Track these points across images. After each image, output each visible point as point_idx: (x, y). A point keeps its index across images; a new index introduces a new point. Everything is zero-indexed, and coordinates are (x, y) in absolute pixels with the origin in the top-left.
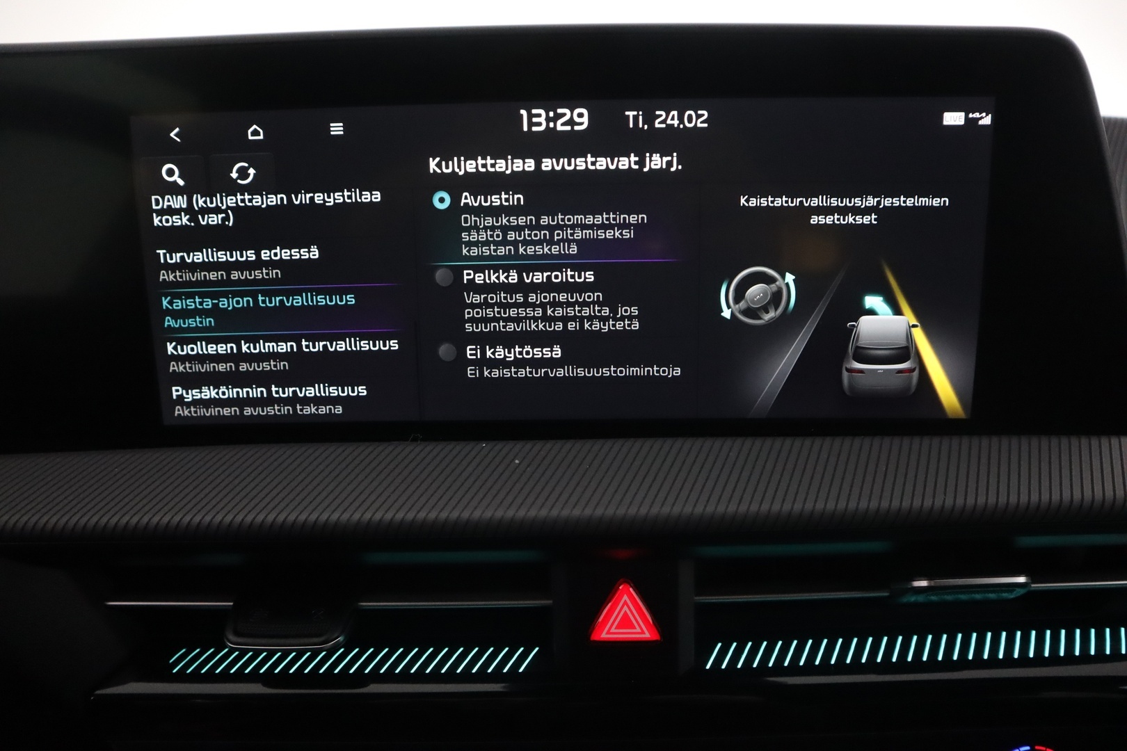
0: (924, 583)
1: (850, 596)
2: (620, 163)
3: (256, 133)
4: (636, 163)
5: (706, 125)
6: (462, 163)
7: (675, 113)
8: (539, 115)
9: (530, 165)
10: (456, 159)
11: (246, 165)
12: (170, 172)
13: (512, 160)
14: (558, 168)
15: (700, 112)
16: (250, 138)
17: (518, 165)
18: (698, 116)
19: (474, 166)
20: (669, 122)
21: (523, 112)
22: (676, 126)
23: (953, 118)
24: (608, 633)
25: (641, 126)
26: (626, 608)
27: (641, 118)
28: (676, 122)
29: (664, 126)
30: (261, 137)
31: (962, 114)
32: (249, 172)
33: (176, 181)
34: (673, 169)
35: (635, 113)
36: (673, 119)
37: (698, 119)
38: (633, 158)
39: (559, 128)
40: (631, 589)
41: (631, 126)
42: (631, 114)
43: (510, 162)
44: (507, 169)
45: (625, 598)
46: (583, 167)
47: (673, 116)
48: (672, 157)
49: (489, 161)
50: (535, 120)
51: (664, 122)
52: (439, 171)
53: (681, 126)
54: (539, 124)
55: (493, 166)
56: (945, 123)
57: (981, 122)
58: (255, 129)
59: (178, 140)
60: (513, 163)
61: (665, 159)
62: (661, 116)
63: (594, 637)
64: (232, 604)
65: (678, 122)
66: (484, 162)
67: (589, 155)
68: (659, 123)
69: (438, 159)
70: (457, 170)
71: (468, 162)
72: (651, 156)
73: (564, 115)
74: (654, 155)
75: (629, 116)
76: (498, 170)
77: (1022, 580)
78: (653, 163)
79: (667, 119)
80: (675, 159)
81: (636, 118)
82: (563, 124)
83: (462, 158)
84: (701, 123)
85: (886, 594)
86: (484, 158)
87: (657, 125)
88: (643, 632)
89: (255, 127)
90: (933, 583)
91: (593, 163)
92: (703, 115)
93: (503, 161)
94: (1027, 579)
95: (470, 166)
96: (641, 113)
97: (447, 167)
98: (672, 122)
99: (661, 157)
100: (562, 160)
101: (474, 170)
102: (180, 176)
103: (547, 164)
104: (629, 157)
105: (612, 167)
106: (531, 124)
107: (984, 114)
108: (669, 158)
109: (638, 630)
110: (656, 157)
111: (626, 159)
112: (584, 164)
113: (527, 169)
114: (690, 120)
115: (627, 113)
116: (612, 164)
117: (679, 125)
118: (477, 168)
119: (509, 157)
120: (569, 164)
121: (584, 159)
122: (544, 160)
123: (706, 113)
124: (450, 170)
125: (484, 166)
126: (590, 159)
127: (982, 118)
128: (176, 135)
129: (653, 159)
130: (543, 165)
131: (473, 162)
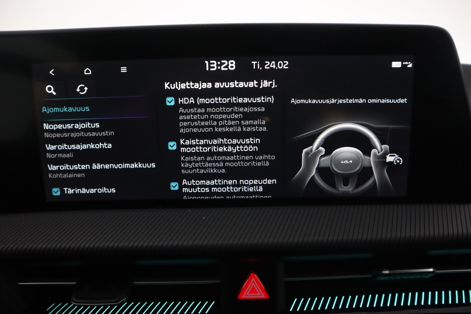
0: (387, 272)
1: (353, 277)
2: (250, 85)
3: (88, 72)
4: (256, 84)
5: (287, 68)
6: (180, 85)
7: (274, 62)
8: (214, 64)
9: (210, 85)
10: (176, 83)
11: (83, 86)
12: (50, 89)
13: (202, 83)
14: (222, 87)
15: (285, 62)
16: (85, 73)
17: (204, 85)
18: (284, 64)
19: (185, 86)
20: (271, 66)
21: (206, 62)
22: (274, 68)
23: (396, 64)
24: (246, 295)
25: (259, 68)
26: (253, 284)
27: (258, 64)
28: (274, 66)
29: (269, 68)
30: (90, 73)
31: (400, 63)
32: (85, 89)
33: (52, 93)
34: (273, 87)
35: (256, 62)
36: (273, 65)
37: (284, 65)
38: (255, 82)
39: (222, 69)
40: (255, 275)
41: (254, 68)
42: (254, 63)
43: (200, 84)
44: (199, 87)
45: (253, 279)
46: (233, 86)
47: (273, 63)
48: (273, 82)
49: (191, 84)
50: (211, 65)
51: (269, 66)
52: (169, 88)
53: (277, 68)
54: (214, 67)
55: (193, 86)
56: (393, 66)
57: (408, 66)
58: (88, 70)
59: (53, 75)
60: (202, 85)
61: (269, 83)
62: (268, 63)
63: (239, 297)
64: (75, 283)
65: (275, 66)
66: (189, 84)
67: (236, 81)
68: (267, 67)
69: (169, 83)
70: (177, 88)
71: (182, 84)
72: (263, 82)
73: (225, 63)
74: (265, 81)
75: (253, 63)
76: (195, 87)
77: (431, 270)
78: (264, 84)
79: (271, 65)
80: (274, 82)
81: (256, 64)
82: (224, 67)
83: (179, 83)
84: (285, 66)
85: (370, 276)
86: (189, 82)
87: (266, 68)
88: (261, 295)
89: (87, 69)
90: (391, 272)
91: (238, 85)
92: (286, 63)
93: (198, 84)
94: (434, 270)
95: (183, 86)
96: (258, 62)
97: (173, 87)
98: (272, 66)
99: (268, 82)
100: (224, 83)
101: (185, 88)
102: (54, 91)
103: (217, 85)
104: (253, 82)
105: (246, 86)
106: (210, 67)
107: (410, 63)
108: (271, 82)
109: (259, 294)
110: (265, 82)
111: (252, 83)
112: (233, 85)
113: (208, 87)
114: (280, 66)
115: (252, 62)
116: (246, 85)
117: (275, 67)
118: (186, 87)
119: (200, 82)
120: (227, 85)
121: (233, 83)
122: (216, 83)
123: (287, 62)
124: (174, 88)
125: (189, 86)
126: (236, 83)
127: (409, 64)
128: (52, 72)
129: (264, 82)
130: (215, 85)
131: (184, 84)
